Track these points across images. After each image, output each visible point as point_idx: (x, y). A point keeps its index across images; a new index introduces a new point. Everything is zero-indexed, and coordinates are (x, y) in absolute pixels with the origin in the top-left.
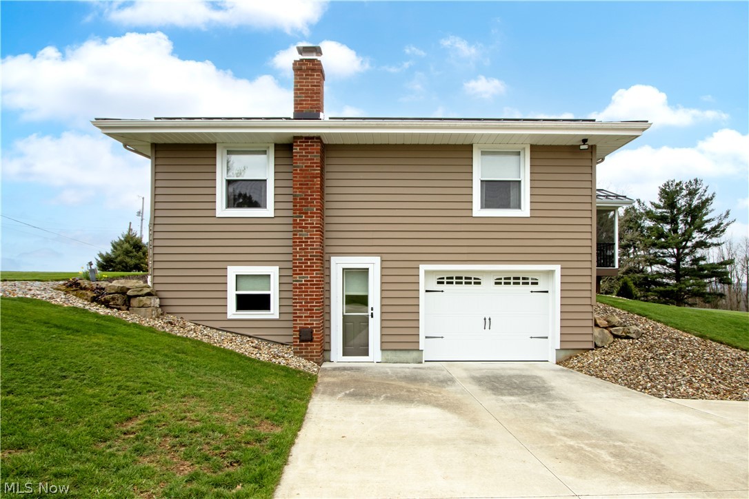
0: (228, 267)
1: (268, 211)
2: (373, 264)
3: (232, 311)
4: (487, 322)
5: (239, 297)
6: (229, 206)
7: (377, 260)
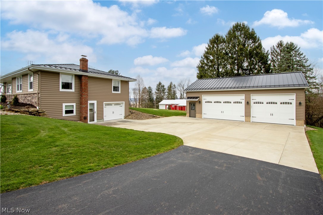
0: (63, 104)
1: (73, 90)
2: (95, 102)
3: (64, 114)
4: (113, 112)
5: (66, 111)
6: (62, 88)
7: (96, 101)
